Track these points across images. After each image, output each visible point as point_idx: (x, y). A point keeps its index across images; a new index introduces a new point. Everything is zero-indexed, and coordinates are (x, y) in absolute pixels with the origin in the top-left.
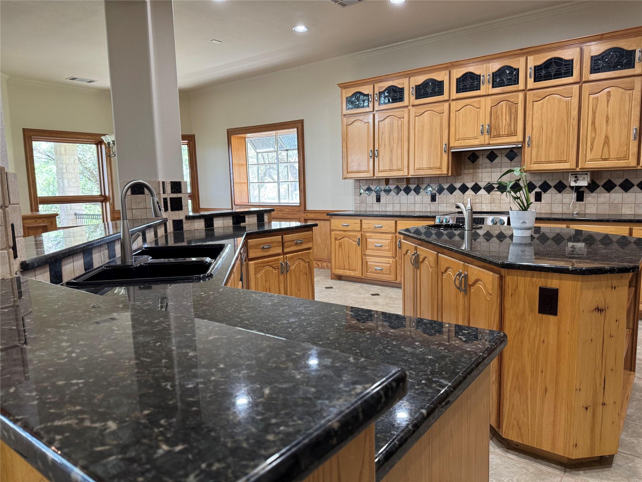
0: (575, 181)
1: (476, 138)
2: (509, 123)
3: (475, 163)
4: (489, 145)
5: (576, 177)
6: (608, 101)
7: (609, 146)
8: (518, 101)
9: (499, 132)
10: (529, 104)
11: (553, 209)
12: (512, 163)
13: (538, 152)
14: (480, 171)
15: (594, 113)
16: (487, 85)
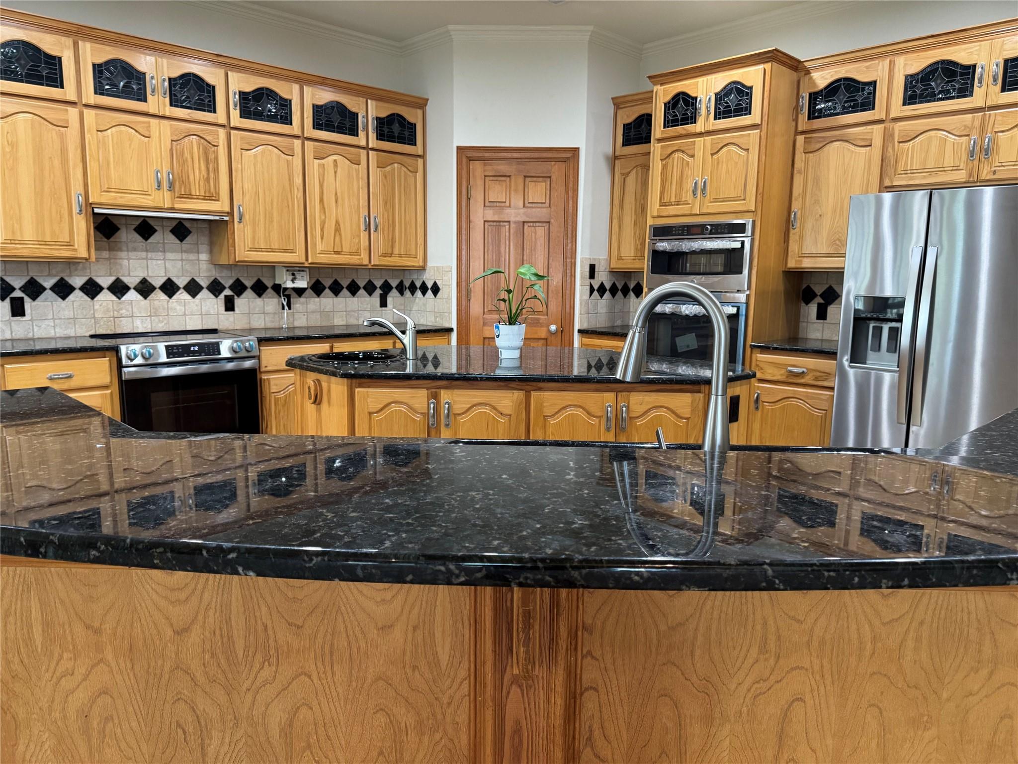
0: (293, 281)
1: (145, 193)
2: (206, 176)
3: (111, 240)
4: (172, 210)
5: (293, 274)
6: (335, 172)
7: (340, 235)
8: (218, 142)
9: (190, 190)
10: (235, 152)
11: (252, 322)
12: (183, 245)
13: (254, 232)
14: (123, 254)
15: (321, 186)
16: (160, 97)
